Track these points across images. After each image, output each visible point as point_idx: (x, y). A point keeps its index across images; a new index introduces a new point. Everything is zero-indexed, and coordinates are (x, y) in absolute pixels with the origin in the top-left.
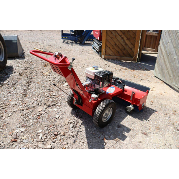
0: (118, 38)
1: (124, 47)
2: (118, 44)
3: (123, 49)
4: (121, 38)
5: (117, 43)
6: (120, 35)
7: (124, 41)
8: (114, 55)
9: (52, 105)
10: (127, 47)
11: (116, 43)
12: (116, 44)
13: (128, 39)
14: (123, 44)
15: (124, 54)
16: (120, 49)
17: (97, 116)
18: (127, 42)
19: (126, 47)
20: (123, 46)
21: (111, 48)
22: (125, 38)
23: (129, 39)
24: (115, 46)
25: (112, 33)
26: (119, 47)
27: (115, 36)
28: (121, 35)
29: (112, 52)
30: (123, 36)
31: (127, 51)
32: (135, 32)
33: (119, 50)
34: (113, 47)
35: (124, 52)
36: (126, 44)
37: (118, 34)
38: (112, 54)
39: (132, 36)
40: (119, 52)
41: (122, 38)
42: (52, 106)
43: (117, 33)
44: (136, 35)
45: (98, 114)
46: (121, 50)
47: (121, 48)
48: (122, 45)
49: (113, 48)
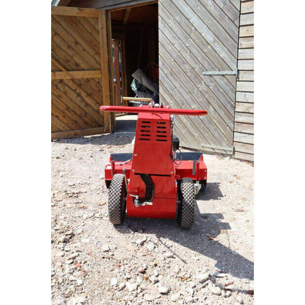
0: (70, 96)
1: (84, 111)
2: (72, 108)
3: (83, 115)
4: (76, 95)
5: (71, 105)
6: (74, 89)
7: (83, 99)
8: (69, 129)
9: (70, 236)
10: (90, 109)
11: (69, 105)
12: (68, 108)
13: (89, 95)
14: (82, 105)
15: (86, 123)
16: (77, 115)
17: (190, 205)
18: (88, 100)
19: (88, 110)
20: (83, 109)
21: (61, 117)
22: (84, 95)
23: (91, 94)
24: (67, 112)
25: (57, 88)
26: (75, 113)
27: (65, 93)
28: (76, 90)
29: (63, 125)
30: (78, 91)
31: (92, 117)
32: (99, 82)
33: (77, 118)
34: (63, 115)
35: (87, 119)
36: (87, 105)
37: (69, 87)
38: (64, 127)
39: (95, 88)
40: (76, 122)
41: (79, 95)
42: (70, 238)
43: (67, 87)
44: (101, 87)
45: (190, 201)
46: (80, 117)
47: (78, 113)
48: (79, 107)
49: (64, 117)
